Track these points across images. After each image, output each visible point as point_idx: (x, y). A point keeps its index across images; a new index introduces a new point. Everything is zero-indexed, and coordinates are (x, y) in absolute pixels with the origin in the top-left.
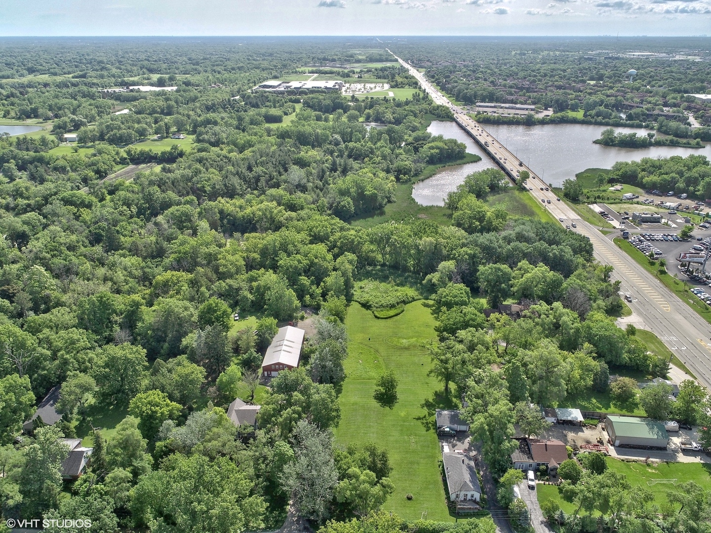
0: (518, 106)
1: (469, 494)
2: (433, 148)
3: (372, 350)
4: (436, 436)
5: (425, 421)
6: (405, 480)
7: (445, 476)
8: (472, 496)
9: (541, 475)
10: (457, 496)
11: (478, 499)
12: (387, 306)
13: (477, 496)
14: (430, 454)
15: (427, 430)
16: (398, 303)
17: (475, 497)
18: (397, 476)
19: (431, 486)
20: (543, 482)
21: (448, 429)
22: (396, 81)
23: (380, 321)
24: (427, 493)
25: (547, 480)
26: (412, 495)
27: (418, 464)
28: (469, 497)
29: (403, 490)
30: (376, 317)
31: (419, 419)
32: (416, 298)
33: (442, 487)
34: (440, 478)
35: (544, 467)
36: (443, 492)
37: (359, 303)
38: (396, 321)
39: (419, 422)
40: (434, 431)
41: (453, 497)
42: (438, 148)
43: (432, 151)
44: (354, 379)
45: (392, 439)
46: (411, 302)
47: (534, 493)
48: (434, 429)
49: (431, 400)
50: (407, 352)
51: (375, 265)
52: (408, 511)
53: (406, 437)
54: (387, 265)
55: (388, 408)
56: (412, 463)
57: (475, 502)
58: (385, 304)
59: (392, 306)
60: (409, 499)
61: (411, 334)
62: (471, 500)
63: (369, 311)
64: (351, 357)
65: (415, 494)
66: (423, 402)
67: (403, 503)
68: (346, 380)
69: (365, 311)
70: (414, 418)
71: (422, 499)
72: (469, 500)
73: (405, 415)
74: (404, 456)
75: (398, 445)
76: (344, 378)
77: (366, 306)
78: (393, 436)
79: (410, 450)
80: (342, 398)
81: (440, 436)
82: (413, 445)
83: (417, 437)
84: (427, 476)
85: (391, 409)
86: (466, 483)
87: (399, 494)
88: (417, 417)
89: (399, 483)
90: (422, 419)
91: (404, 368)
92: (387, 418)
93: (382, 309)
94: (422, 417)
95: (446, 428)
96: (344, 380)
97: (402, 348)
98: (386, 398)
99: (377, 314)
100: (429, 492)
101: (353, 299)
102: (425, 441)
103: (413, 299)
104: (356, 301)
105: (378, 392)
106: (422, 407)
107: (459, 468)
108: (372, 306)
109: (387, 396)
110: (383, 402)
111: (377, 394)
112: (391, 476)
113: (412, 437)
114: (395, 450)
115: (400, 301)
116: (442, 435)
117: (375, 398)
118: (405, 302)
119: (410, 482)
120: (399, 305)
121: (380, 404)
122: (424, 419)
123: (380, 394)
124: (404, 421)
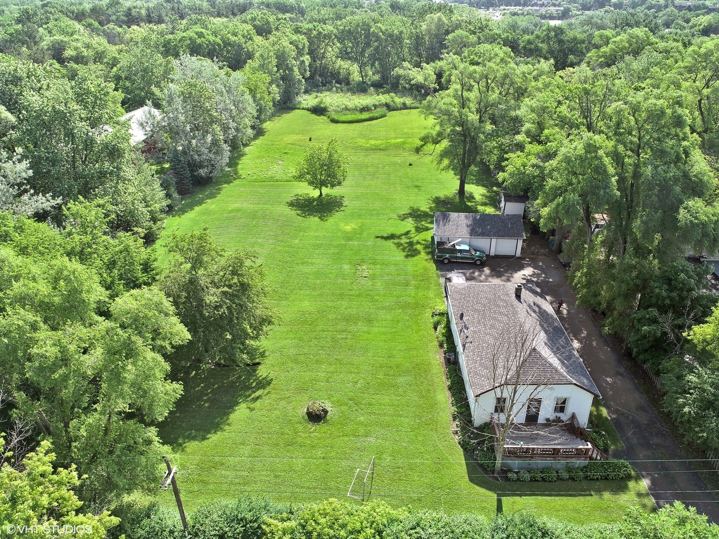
1: (548, 399)
4: (432, 266)
5: (404, 240)
6: (318, 362)
8: (561, 407)
10: (500, 405)
11: (583, 420)
12: (356, 109)
13: (581, 407)
14: (409, 300)
15: (409, 256)
16: (376, 106)
17: (570, 409)
18: (292, 351)
19: (401, 380)
21: (465, 247)
23: (339, 125)
24: (386, 400)
26: (328, 406)
27: (369, 321)
28: (546, 412)
29: (301, 390)
30: (334, 121)
31: (392, 237)
32: (409, 106)
33: (442, 381)
34: (437, 359)
36: (444, 398)
37: (308, 110)
39: (390, 243)
40: (427, 257)
41: (481, 411)
44: (257, 181)
45: (306, 269)
48: (428, 253)
49: (424, 208)
50: (382, 153)
52: (299, 463)
53: (346, 267)
54: (367, 84)
55: (317, 219)
56: (350, 319)
57: (572, 429)
58: (351, 106)
59: (365, 109)
60: (316, 417)
62: (554, 421)
63: (322, 117)
64: (264, 157)
65: (338, 403)
66: (407, 211)
67: (287, 431)
68: (237, 182)
69: (314, 116)
70: (377, 237)
71: (362, 418)
72: (548, 423)
73: (355, 229)
74: (330, 304)
75: (318, 282)
76: (235, 179)
77: (319, 110)
78: (312, 264)
79: (351, 293)
80: (210, 205)
81: (442, 262)
82: (363, 281)
83: (378, 266)
84: (394, 352)
85: (322, 220)
86: (539, 353)
87: (283, 403)
88: (385, 235)
89: (292, 369)
90: (399, 237)
91: (370, 169)
92: (306, 234)
93: (344, 112)
94: (398, 233)
95: (459, 244)
96: (231, 182)
97: (371, 149)
98: (318, 205)
99: (336, 117)
100: (394, 397)
101: (298, 106)
102: (398, 275)
103: (405, 107)
104: (303, 109)
105: (301, 198)
106: (403, 218)
107: (504, 311)
108: (329, 110)
109: (321, 202)
110: (307, 210)
111: (298, 199)
112: (273, 352)
113: (364, 267)
114: (308, 292)
115: (380, 105)
116: (446, 261)
117: (291, 204)
118: (389, 107)
119: (332, 369)
120: (378, 109)
121: (298, 212)
122: (403, 237)
123: (304, 200)
124: (349, 239)
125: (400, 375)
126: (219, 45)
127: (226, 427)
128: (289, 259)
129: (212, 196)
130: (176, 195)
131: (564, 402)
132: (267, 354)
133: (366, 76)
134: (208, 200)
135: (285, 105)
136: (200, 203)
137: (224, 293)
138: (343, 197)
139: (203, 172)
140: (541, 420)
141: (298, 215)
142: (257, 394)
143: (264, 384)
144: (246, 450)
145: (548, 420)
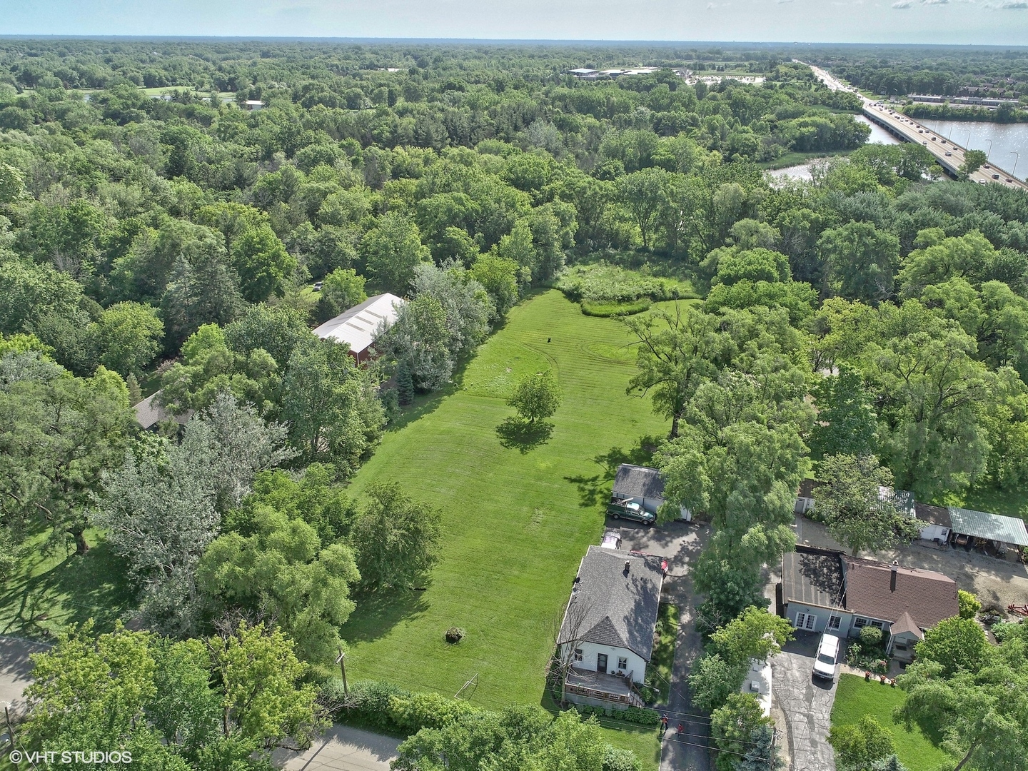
0: (988, 100)
1: (615, 656)
2: (805, 125)
3: (544, 357)
4: (601, 520)
5: (589, 487)
6: (469, 596)
8: (623, 664)
9: (861, 653)
10: (579, 655)
11: (639, 677)
12: (614, 298)
13: (637, 668)
15: (585, 505)
16: (639, 296)
17: (630, 666)
18: (453, 584)
19: (526, 622)
20: (863, 674)
21: (635, 506)
22: (778, 71)
23: (590, 319)
24: (508, 635)
25: (879, 671)
26: (463, 633)
27: (523, 567)
28: (612, 666)
29: (448, 617)
30: (586, 313)
31: (579, 480)
32: (680, 294)
35: (877, 633)
37: (563, 291)
39: (574, 487)
40: (603, 509)
41: (562, 654)
42: (814, 124)
43: (804, 130)
44: (477, 394)
45: (491, 507)
46: (670, 299)
47: (828, 696)
48: (603, 504)
49: (626, 452)
50: (617, 368)
51: (626, 248)
53: (525, 509)
54: (649, 251)
55: (518, 450)
56: (508, 562)
57: (627, 681)
58: (609, 292)
59: (626, 299)
60: (452, 639)
62: (617, 674)
63: (575, 304)
64: (493, 362)
65: (473, 632)
66: (606, 452)
67: (429, 645)
68: (458, 394)
69: (567, 303)
70: (565, 478)
71: (485, 647)
72: (613, 675)
73: (549, 468)
74: (497, 545)
75: (496, 521)
76: (457, 390)
77: (573, 296)
78: (497, 501)
79: (520, 537)
80: (427, 421)
81: (612, 518)
82: (534, 526)
83: (553, 513)
84: (531, 598)
85: (522, 453)
86: (610, 621)
87: (433, 624)
88: (573, 477)
89: (448, 599)
90: (586, 482)
91: (596, 391)
92: (502, 468)
93: (602, 302)
94: (586, 478)
95: (630, 502)
96: (453, 393)
97: (610, 362)
98: (525, 433)
99: (588, 308)
100: (515, 635)
101: (553, 285)
102: (567, 524)
103: (675, 296)
104: (559, 289)
105: (512, 422)
106: (599, 460)
107: (608, 581)
108: (585, 296)
109: (529, 431)
110: (514, 439)
111: (509, 424)
112: (438, 582)
113: (541, 512)
114: (483, 530)
115: (645, 295)
116: (616, 517)
117: (500, 430)
118: (654, 297)
119: (477, 604)
120: (640, 300)
121: (504, 440)
122: (589, 483)
123: (514, 425)
124: (540, 479)
125: (527, 618)
126: (477, 212)
127: (388, 636)
128: (478, 493)
129: (429, 410)
130: (396, 408)
131: (625, 661)
132: (433, 583)
133: (650, 239)
134: (424, 415)
135: (541, 282)
136: (416, 417)
137: (402, 534)
138: (554, 426)
139: (424, 385)
140: (609, 672)
141: (502, 444)
142: (416, 615)
143: (423, 608)
144: (398, 654)
145: (613, 672)
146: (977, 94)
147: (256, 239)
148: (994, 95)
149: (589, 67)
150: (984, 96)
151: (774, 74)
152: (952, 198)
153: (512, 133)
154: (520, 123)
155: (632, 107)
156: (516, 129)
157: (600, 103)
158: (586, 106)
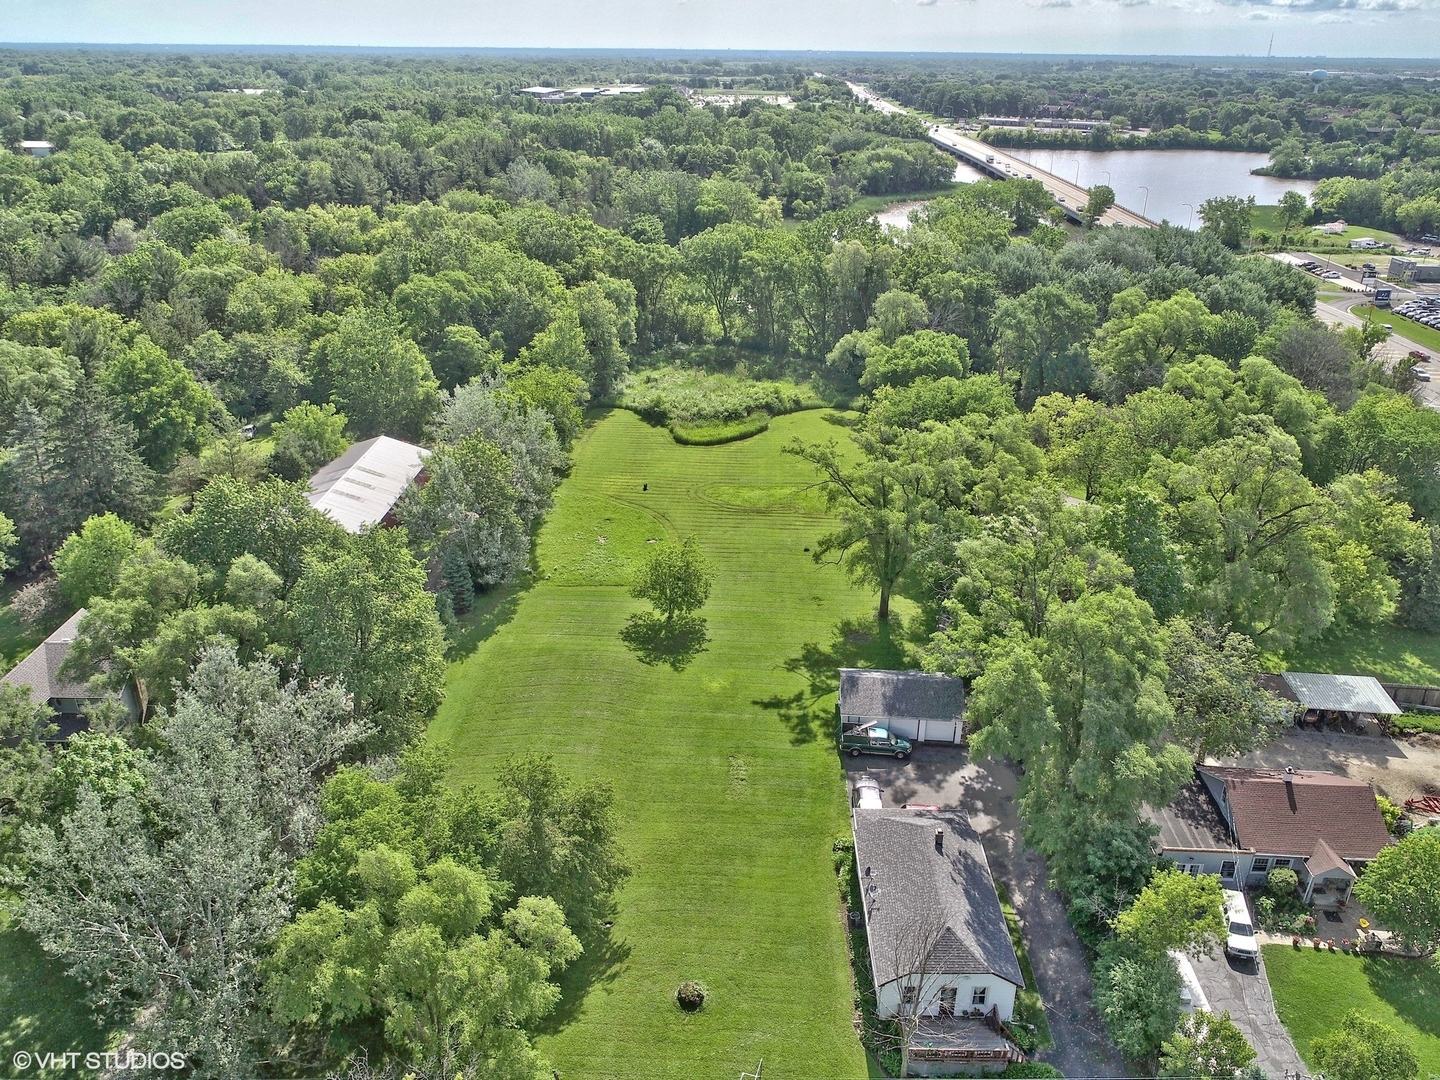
0: (1075, 121)
1: (965, 988)
2: (879, 159)
3: (648, 515)
4: (835, 761)
5: (794, 712)
6: (687, 922)
7: (857, 905)
8: (980, 997)
9: (1277, 909)
10: (910, 995)
11: (1006, 1013)
12: (716, 416)
13: (1003, 997)
14: (804, 821)
15: (798, 742)
16: (749, 410)
17: (990, 1000)
18: (652, 906)
19: (792, 951)
20: (1288, 941)
21: (882, 733)
22: (806, 88)
23: (690, 449)
24: (773, 979)
25: (1307, 931)
26: (703, 989)
27: (750, 857)
28: (964, 1003)
29: (669, 965)
30: (680, 441)
31: (775, 704)
32: (804, 403)
33: (843, 953)
34: (837, 917)
35: (1286, 875)
36: (845, 977)
37: (636, 411)
38: (740, 451)
39: (772, 715)
40: (828, 743)
41: (888, 1000)
42: (889, 158)
43: (876, 165)
44: (568, 584)
45: (660, 764)
46: (791, 411)
47: (1260, 984)
48: (827, 735)
49: (825, 647)
50: (760, 520)
51: (701, 342)
52: (673, 1065)
53: (716, 761)
54: (733, 343)
55: (667, 667)
56: (725, 853)
57: (991, 1023)
58: (708, 410)
59: (732, 416)
60: (690, 1004)
61: (778, 479)
62: (973, 1014)
63: (659, 429)
64: (574, 529)
65: (716, 985)
66: (798, 654)
67: (655, 1022)
68: (539, 586)
69: (646, 427)
70: (755, 703)
71: (745, 1006)
72: (966, 1017)
73: (724, 688)
74: (697, 827)
75: (678, 788)
76: (535, 580)
77: (654, 416)
78: (667, 755)
79: (724, 807)
80: (505, 636)
81: (850, 755)
82: (739, 787)
83: (760, 761)
84: (784, 908)
85: (676, 669)
86: (954, 934)
87: (647, 983)
88: (766, 699)
89: (655, 934)
90: (788, 704)
91: (744, 558)
92: (654, 698)
93: (699, 422)
94: (785, 697)
95: (873, 728)
96: (531, 586)
97: (745, 511)
98: (667, 638)
99: (682, 433)
100: (784, 976)
101: (618, 402)
102: (789, 776)
103: (798, 406)
104: (627, 408)
105: (641, 622)
106: (792, 665)
107: (919, 867)
108: (672, 416)
109: (671, 632)
110: (654, 649)
111: (636, 625)
112: (627, 906)
113: (740, 762)
114: (664, 806)
115: (757, 407)
116: (855, 753)
117: (627, 636)
118: (772, 410)
119: (705, 932)
120: (754, 416)
121: (640, 653)
122: (794, 705)
123: (645, 626)
124: (717, 708)
125: (791, 944)
126: (487, 300)
127: (581, 1017)
128: (634, 746)
129: (505, 618)
130: (454, 621)
131: (983, 992)
132: (619, 909)
133: (732, 326)
134: (499, 628)
135: (600, 403)
136: (487, 633)
138: (705, 621)
139: (490, 579)
140: (958, 1012)
141: (640, 660)
142: (616, 968)
143: (621, 954)
144: (609, 1048)
145: (965, 1012)
146: (1059, 114)
147: (142, 365)
148: (1081, 116)
149: (546, 84)
150: (1071, 118)
151: (801, 92)
152: (1130, 249)
153: (484, 180)
154: (492, 165)
155: (637, 139)
156: (488, 173)
157: (590, 135)
158: (574, 140)
